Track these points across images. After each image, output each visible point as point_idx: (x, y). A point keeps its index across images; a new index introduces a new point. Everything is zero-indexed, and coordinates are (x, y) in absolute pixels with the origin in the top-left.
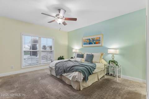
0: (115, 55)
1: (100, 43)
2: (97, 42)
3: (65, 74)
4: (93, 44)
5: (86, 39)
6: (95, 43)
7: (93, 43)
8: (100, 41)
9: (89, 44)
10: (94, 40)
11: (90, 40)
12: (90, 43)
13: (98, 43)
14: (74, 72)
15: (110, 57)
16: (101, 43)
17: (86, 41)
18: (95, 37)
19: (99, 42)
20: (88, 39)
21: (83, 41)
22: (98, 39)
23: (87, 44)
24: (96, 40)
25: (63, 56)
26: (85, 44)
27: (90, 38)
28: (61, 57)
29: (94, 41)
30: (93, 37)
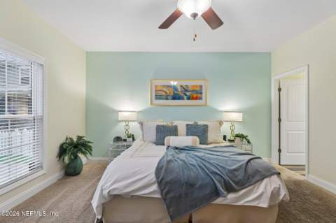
0: (236, 124)
1: (201, 98)
2: (195, 96)
4: (183, 99)
5: (164, 86)
6: (189, 98)
7: (185, 97)
8: (201, 93)
9: (174, 98)
10: (186, 91)
11: (175, 88)
12: (176, 97)
13: (196, 98)
14: (265, 180)
16: (203, 98)
17: (165, 90)
18: (190, 84)
19: (199, 95)
20: (169, 86)
21: (154, 90)
22: (198, 89)
23: (167, 99)
24: (192, 91)
26: (158, 97)
29: (188, 94)
30: (184, 83)
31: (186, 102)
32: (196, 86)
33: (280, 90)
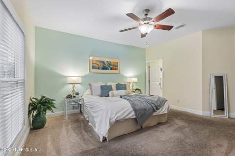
1: (117, 70)
2: (114, 68)
5: (97, 61)
6: (111, 69)
7: (109, 68)
8: (117, 67)
10: (110, 64)
11: (103, 62)
12: (104, 68)
13: (115, 69)
17: (98, 63)
18: (112, 61)
20: (100, 61)
21: (91, 65)
22: (116, 64)
23: (99, 69)
24: (114, 65)
26: (94, 68)
27: (105, 60)
29: (111, 66)
30: (109, 60)
31: (109, 71)
32: (115, 62)
33: (149, 67)
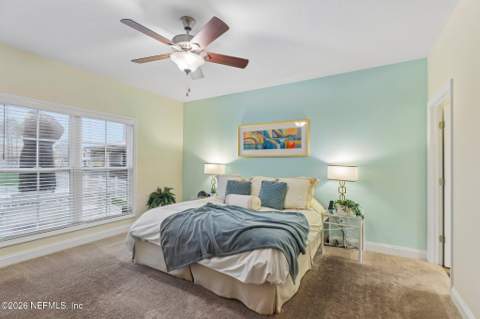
0: (347, 185)
1: (299, 146)
2: (291, 142)
3: (215, 260)
4: (276, 148)
5: (253, 132)
6: (283, 147)
7: (279, 145)
8: (300, 139)
9: (265, 148)
10: (279, 136)
11: (265, 133)
12: (267, 146)
13: (293, 146)
15: (331, 191)
16: (303, 144)
17: (254, 137)
18: (284, 126)
19: (296, 142)
20: (259, 132)
21: (242, 141)
22: (294, 133)
23: (256, 148)
24: (287, 137)
25: (167, 189)
26: (247, 146)
27: (269, 128)
28: (163, 190)
29: (282, 140)
30: (276, 127)
31: (279, 152)
32: (292, 130)
